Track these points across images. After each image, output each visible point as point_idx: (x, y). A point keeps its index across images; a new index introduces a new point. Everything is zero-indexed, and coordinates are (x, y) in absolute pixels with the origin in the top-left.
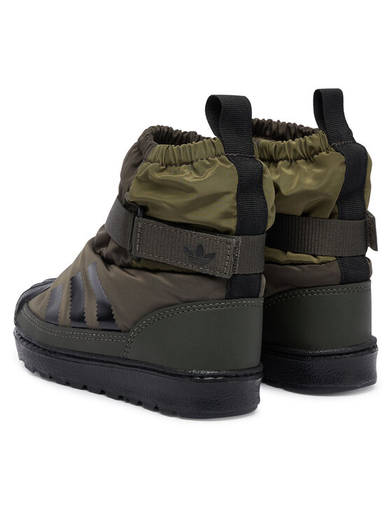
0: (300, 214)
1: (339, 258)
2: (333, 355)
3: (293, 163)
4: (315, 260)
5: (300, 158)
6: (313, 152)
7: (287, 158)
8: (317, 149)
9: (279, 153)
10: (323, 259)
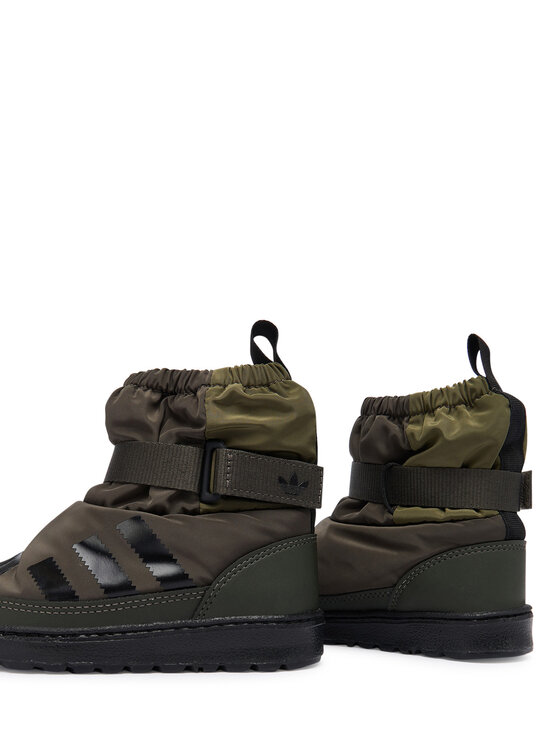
0: (460, 466)
1: (502, 512)
2: (502, 617)
3: (452, 409)
4: (479, 515)
5: (460, 403)
6: (474, 395)
7: (445, 404)
8: (479, 391)
9: (436, 400)
10: (486, 512)
